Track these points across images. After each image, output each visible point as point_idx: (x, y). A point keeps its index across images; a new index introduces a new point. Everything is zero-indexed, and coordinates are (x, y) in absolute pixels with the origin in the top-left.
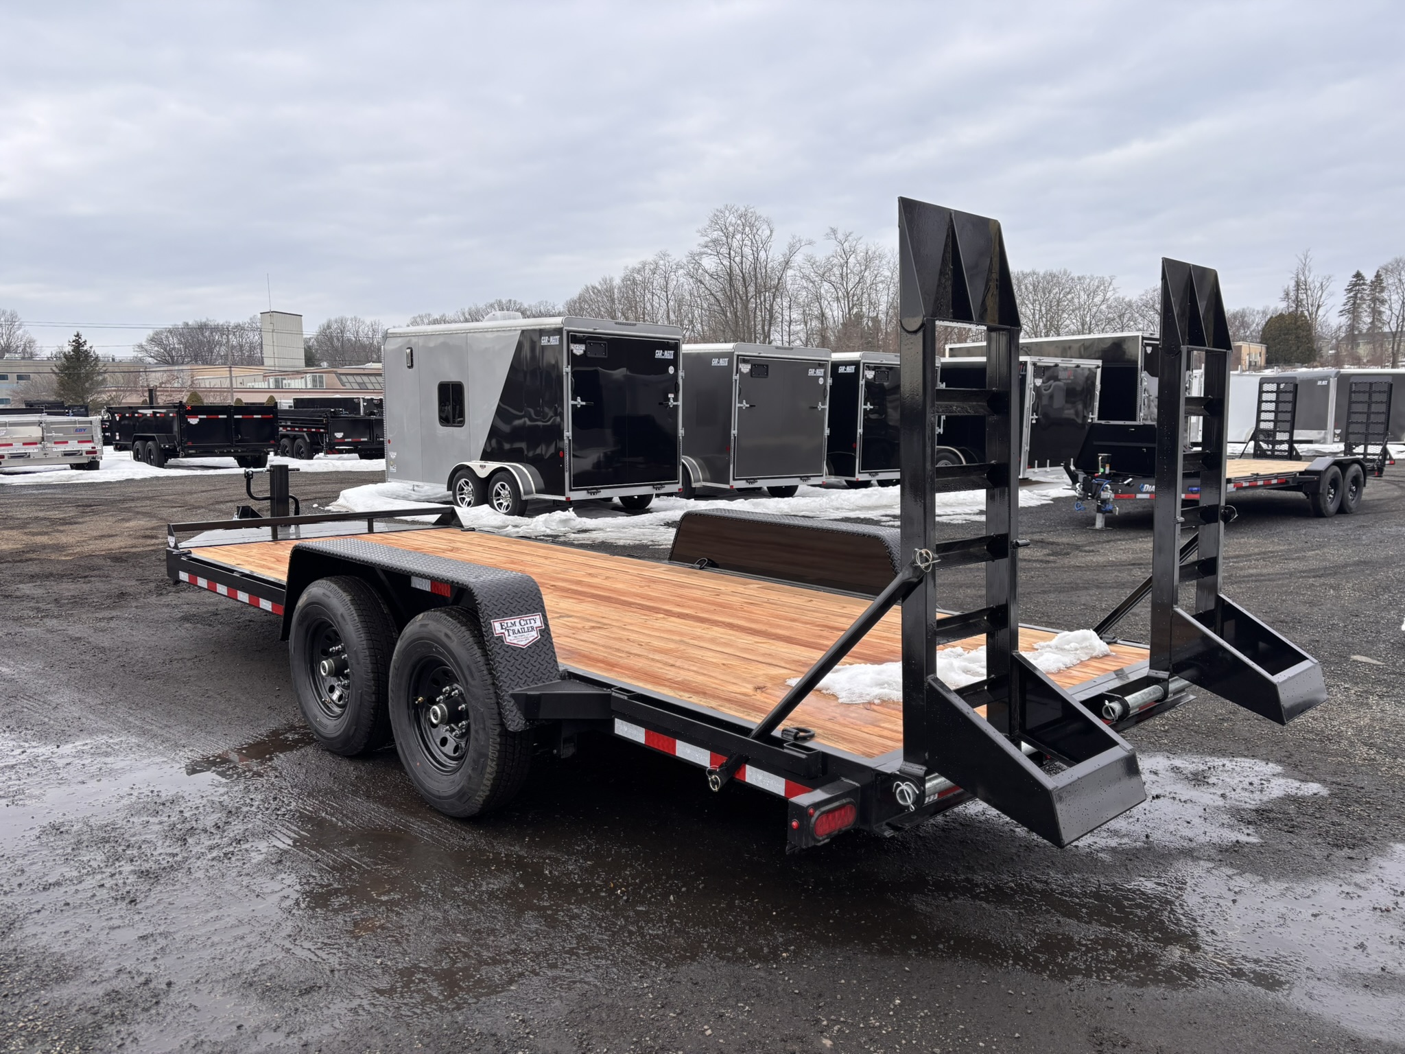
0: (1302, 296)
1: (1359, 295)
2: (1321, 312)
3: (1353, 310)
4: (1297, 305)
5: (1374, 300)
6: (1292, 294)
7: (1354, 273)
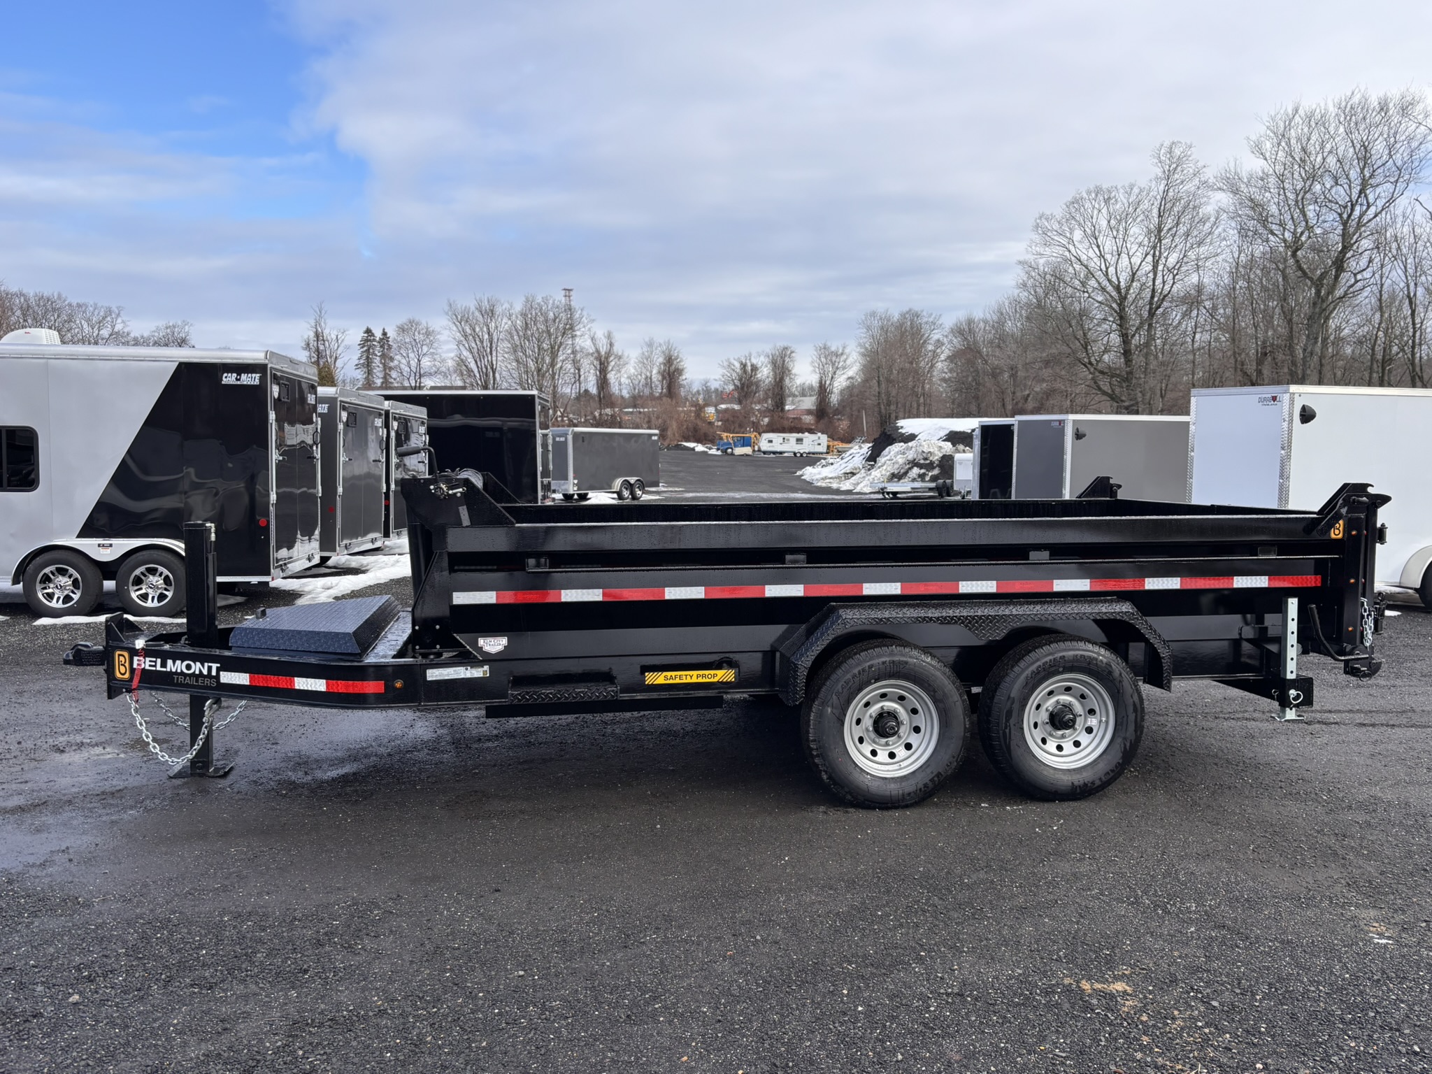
0: (321, 347)
1: (371, 351)
2: (339, 363)
3: (368, 365)
4: (318, 356)
5: (383, 356)
6: (313, 344)
7: (365, 329)
